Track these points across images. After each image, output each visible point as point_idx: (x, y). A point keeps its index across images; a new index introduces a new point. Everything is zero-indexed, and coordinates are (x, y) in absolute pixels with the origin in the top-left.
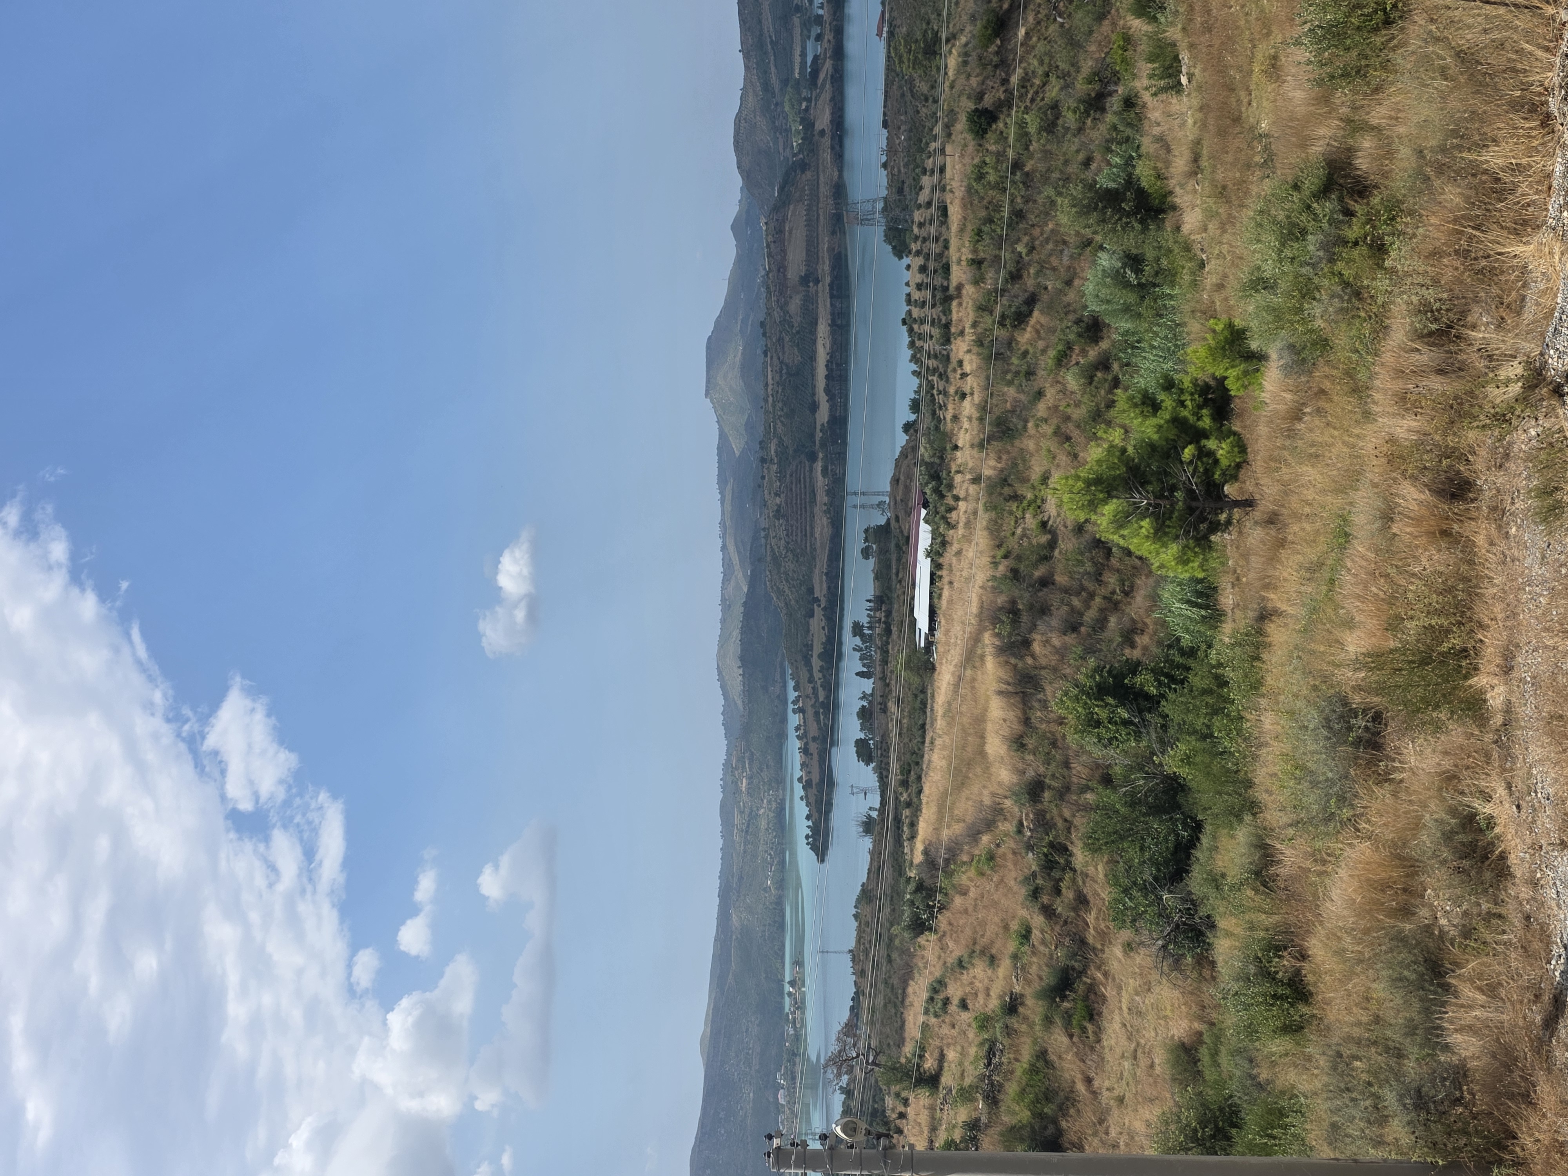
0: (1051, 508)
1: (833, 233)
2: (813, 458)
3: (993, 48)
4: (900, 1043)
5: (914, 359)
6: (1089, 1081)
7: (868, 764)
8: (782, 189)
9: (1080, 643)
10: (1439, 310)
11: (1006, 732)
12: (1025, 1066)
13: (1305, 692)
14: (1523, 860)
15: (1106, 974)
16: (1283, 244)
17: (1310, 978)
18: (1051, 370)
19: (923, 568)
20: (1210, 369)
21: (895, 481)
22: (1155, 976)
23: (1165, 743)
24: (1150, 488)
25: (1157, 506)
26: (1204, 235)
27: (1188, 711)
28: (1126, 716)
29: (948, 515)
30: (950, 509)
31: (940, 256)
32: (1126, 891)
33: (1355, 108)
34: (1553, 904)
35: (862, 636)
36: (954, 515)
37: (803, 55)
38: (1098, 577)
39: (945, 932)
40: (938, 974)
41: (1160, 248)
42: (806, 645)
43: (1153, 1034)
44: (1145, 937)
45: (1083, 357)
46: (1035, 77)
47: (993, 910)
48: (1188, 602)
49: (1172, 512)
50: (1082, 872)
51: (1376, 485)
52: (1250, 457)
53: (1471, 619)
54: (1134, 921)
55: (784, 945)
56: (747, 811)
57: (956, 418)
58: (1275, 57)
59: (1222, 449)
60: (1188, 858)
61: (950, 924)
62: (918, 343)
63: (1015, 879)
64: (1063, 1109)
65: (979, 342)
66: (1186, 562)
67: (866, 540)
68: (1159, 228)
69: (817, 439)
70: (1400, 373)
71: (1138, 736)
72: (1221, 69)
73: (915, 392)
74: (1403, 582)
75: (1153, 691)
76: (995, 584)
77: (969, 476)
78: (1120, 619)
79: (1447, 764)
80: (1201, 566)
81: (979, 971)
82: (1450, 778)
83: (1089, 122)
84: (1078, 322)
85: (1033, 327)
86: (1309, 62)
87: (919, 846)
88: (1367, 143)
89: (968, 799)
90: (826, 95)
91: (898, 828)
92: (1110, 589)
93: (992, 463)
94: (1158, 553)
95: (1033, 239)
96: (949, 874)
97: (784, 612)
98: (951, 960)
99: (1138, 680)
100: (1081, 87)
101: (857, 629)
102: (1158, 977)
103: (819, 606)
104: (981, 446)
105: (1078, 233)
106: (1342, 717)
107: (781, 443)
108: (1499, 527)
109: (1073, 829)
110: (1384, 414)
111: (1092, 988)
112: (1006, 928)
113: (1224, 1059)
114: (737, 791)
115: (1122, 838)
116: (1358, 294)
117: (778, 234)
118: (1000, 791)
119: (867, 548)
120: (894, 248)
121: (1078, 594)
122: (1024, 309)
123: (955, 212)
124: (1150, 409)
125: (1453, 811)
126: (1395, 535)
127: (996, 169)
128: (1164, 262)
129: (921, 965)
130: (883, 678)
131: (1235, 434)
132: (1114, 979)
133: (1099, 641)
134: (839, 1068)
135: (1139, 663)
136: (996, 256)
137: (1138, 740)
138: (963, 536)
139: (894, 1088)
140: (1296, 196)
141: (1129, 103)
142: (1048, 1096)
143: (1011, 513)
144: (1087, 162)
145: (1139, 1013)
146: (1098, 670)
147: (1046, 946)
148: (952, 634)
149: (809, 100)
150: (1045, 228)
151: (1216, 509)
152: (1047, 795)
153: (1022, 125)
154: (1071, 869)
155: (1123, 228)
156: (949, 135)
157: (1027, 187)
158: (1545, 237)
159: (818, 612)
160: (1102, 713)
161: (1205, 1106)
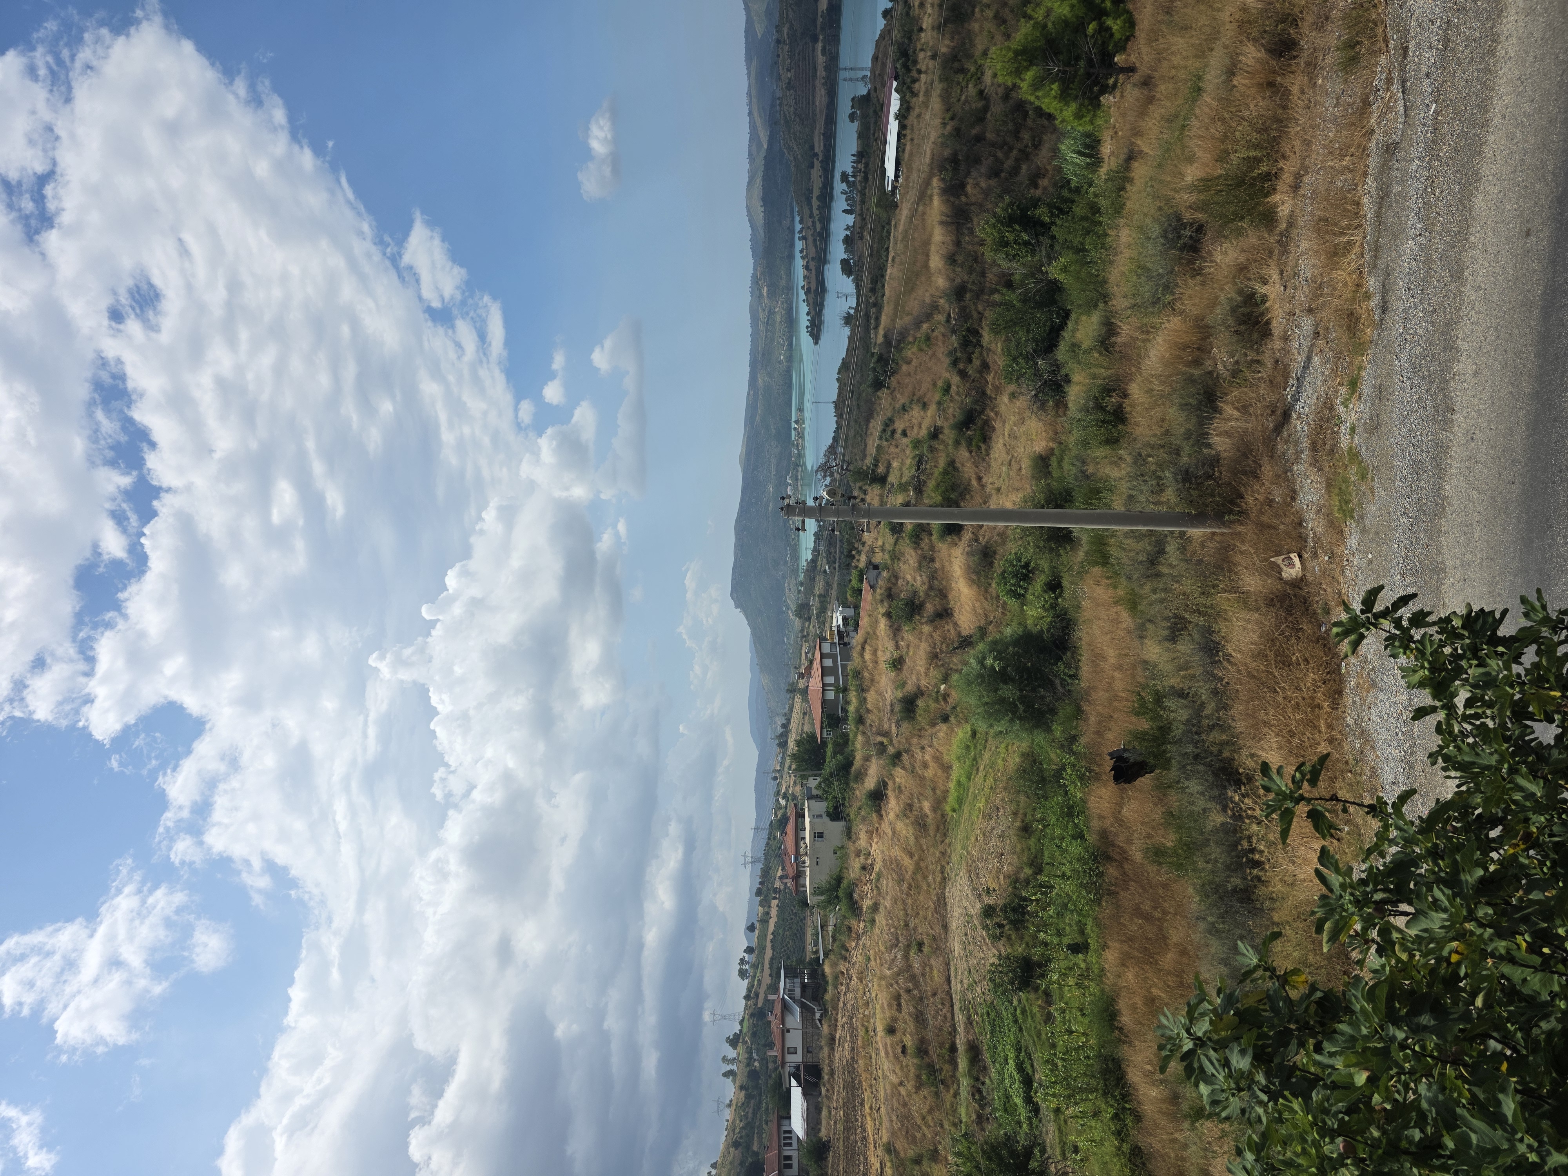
0: (987, 78)
2: (815, 39)
4: (864, 456)
6: (979, 479)
7: (849, 277)
9: (999, 185)
11: (943, 251)
12: (941, 470)
13: (1153, 211)
14: (1281, 323)
15: (997, 414)
17: (1128, 409)
19: (893, 127)
21: (875, 58)
22: (1028, 413)
23: (1050, 258)
24: (1061, 57)
25: (1065, 72)
27: (1070, 233)
28: (1027, 238)
29: (913, 86)
30: (915, 81)
32: (1015, 359)
34: (1295, 351)
35: (848, 182)
36: (917, 85)
38: (1016, 134)
39: (895, 388)
40: (889, 415)
42: (808, 189)
43: (1023, 450)
44: (1024, 389)
47: (927, 374)
48: (1080, 153)
49: (1075, 77)
50: (987, 348)
51: (1227, 47)
52: (1138, 29)
53: (1277, 152)
54: (1018, 379)
55: (791, 398)
56: (767, 309)
59: (1115, 25)
60: (1058, 337)
61: (899, 383)
63: (943, 353)
64: (963, 491)
66: (1080, 118)
67: (853, 107)
69: (819, 23)
71: (1033, 252)
74: (1234, 124)
75: (1047, 219)
76: (944, 140)
77: (929, 54)
78: (1029, 167)
79: (1242, 259)
80: (1091, 122)
81: (916, 412)
82: (1242, 269)
87: (881, 332)
89: (915, 299)
91: (868, 321)
92: (1024, 143)
93: (947, 42)
94: (1061, 111)
96: (900, 350)
97: (793, 163)
98: (898, 405)
99: (1037, 212)
101: (844, 177)
102: (1030, 414)
103: (818, 159)
104: (939, 28)
106: (1175, 229)
107: (791, 26)
109: (983, 319)
111: (987, 422)
112: (935, 385)
113: (1066, 465)
114: (761, 296)
115: (1015, 324)
118: (937, 294)
119: (853, 114)
121: (1001, 148)
125: (1240, 292)
126: (1234, 86)
129: (878, 409)
130: (861, 215)
131: (1127, 13)
132: (1001, 417)
133: (1013, 183)
134: (825, 472)
135: (1039, 199)
137: (1033, 256)
138: (923, 102)
139: (858, 485)
142: (954, 487)
143: (958, 83)
145: (1016, 438)
146: (1011, 205)
147: (960, 396)
148: (911, 180)
151: (1107, 74)
152: (968, 295)
154: (980, 346)
159: (817, 164)
160: (1010, 237)
161: (1051, 491)
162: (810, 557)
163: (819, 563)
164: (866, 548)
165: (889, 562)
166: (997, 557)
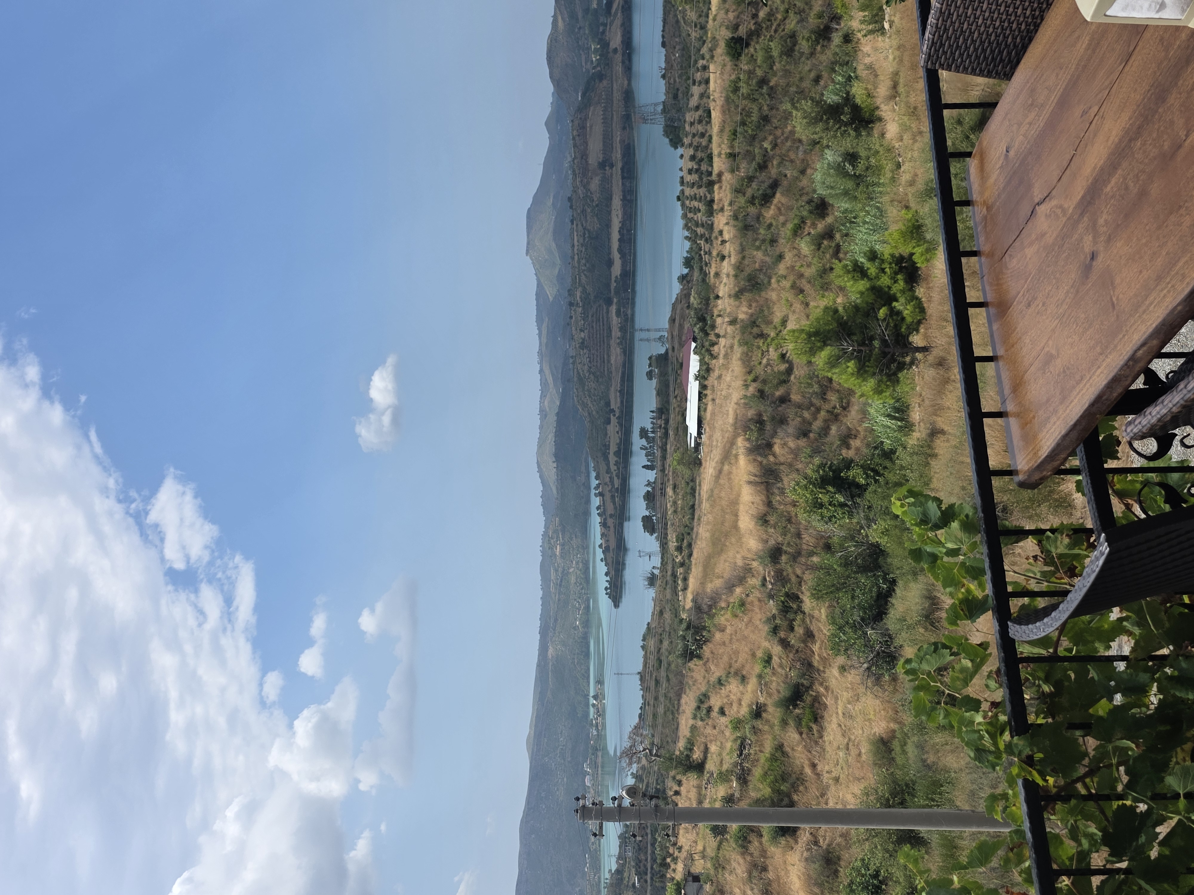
1: (624, 128)
2: (609, 302)
4: (676, 740)
5: (686, 227)
6: (814, 766)
7: (652, 535)
8: (584, 95)
9: (809, 445)
11: (753, 511)
12: (767, 755)
15: (827, 688)
18: (789, 239)
19: (693, 388)
20: (903, 247)
21: (672, 320)
22: (862, 689)
23: (870, 521)
24: (855, 338)
25: (860, 351)
26: (900, 143)
27: (884, 498)
28: (842, 500)
29: (711, 349)
30: (713, 344)
31: (707, 147)
32: (841, 628)
35: (647, 438)
36: (716, 348)
38: (823, 395)
39: (708, 659)
40: (703, 689)
41: (870, 149)
42: (605, 445)
43: (860, 732)
44: (854, 661)
45: (814, 229)
46: (778, 12)
47: (744, 643)
48: (888, 416)
49: (870, 356)
50: (810, 614)
52: (928, 315)
54: (846, 650)
55: (589, 669)
56: (560, 569)
57: (717, 275)
59: (907, 309)
60: (886, 604)
61: (712, 653)
62: (690, 215)
63: (760, 620)
64: (794, 787)
65: (735, 217)
66: (880, 392)
67: (650, 365)
68: (869, 135)
69: (613, 288)
71: (851, 515)
73: (688, 252)
75: (862, 481)
76: (746, 401)
77: (727, 319)
78: (839, 427)
80: (893, 394)
81: (733, 687)
83: (819, 48)
84: (810, 202)
85: (776, 205)
87: (690, 595)
89: (725, 561)
90: (618, 22)
91: (675, 582)
92: (832, 405)
93: (745, 309)
94: (860, 386)
95: (776, 138)
96: (712, 617)
97: (588, 420)
98: (713, 679)
99: (851, 473)
100: (813, 21)
101: (643, 433)
102: (864, 690)
103: (614, 415)
104: (736, 296)
105: (808, 137)
107: (584, 290)
109: (803, 583)
111: (816, 699)
112: (754, 655)
113: (909, 751)
114: (553, 555)
115: (838, 590)
117: (582, 129)
118: (749, 556)
119: (651, 372)
120: (671, 140)
121: (808, 409)
122: (769, 191)
123: (716, 115)
124: (859, 274)
127: (748, 84)
128: (873, 161)
129: (691, 683)
130: (663, 470)
131: (917, 299)
132: (832, 692)
133: (823, 444)
134: (631, 759)
135: (852, 461)
136: (747, 151)
137: (850, 518)
138: (723, 365)
139: (672, 773)
141: (847, 38)
142: (784, 777)
143: (759, 347)
144: (817, 80)
145: (851, 717)
146: (822, 466)
147: (783, 669)
148: (714, 438)
149: (605, 25)
150: (786, 130)
151: (903, 353)
152: (784, 558)
153: (767, 50)
154: (801, 612)
155: (842, 135)
156: (712, 56)
157: (772, 98)
159: (614, 420)
160: (824, 498)
161: (895, 782)
162: (614, 867)
163: (626, 875)
164: (683, 854)
165: (712, 872)
166: (842, 863)
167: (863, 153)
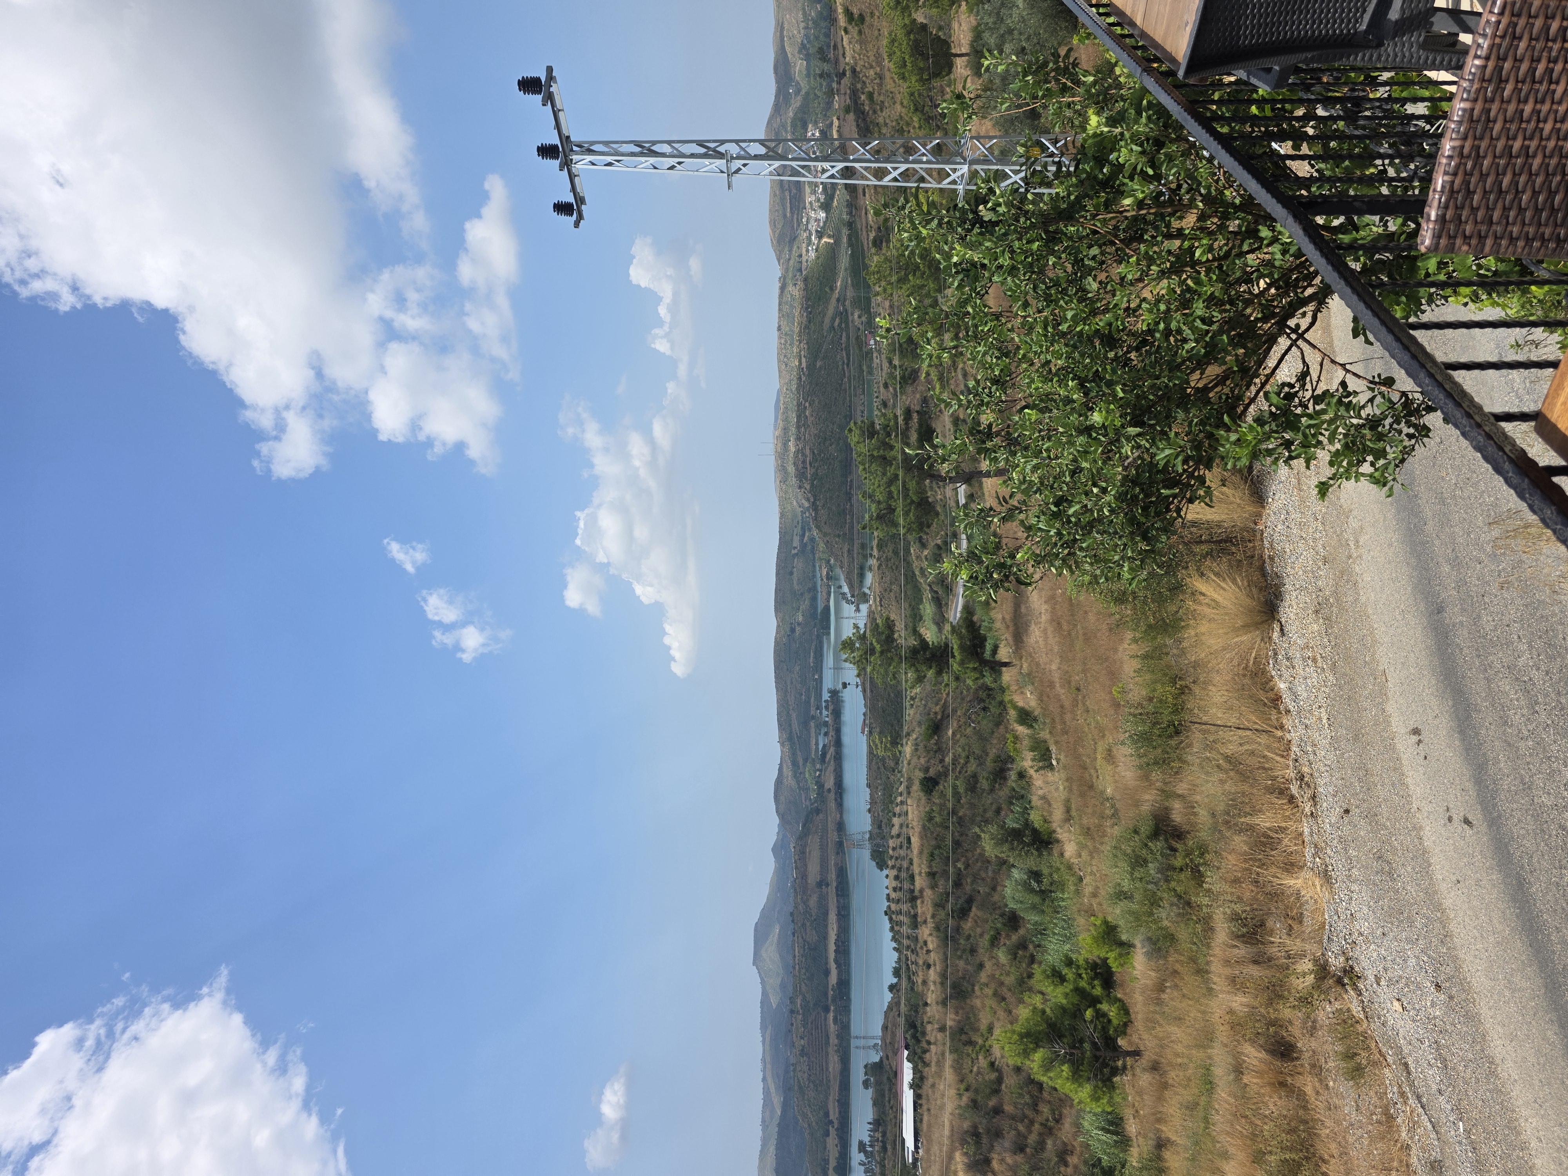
0: (997, 1052)
1: (838, 853)
2: (827, 1010)
3: (933, 741)
5: (894, 939)
8: (804, 826)
9: (1026, 1162)
10: (1246, 919)
16: (1133, 869)
18: (987, 949)
19: (908, 1098)
20: (1096, 953)
21: (885, 1028)
24: (1065, 1040)
25: (1072, 1054)
26: (1079, 859)
29: (924, 1056)
30: (925, 1051)
31: (908, 869)
33: (1166, 783)
35: (865, 1152)
36: (927, 1056)
37: (817, 744)
38: (1035, 1106)
41: (1051, 867)
42: (824, 1160)
45: (1008, 940)
46: (960, 758)
48: (1103, 1129)
49: (1083, 1059)
51: (1226, 1046)
52: (1133, 1016)
53: (1314, 1155)
57: (925, 982)
58: (1110, 750)
59: (1112, 1011)
62: (897, 928)
65: (937, 928)
66: (1098, 1099)
67: (866, 1074)
68: (1050, 854)
69: (830, 996)
70: (1227, 963)
72: (1077, 757)
73: (896, 962)
74: (1259, 1123)
76: (961, 1112)
77: (936, 1026)
78: (1054, 1142)
80: (1108, 1102)
83: (997, 786)
84: (1002, 915)
85: (972, 918)
86: (1132, 755)
88: (1177, 805)
90: (831, 768)
92: (1045, 1117)
93: (953, 1016)
94: (1076, 1092)
95: (968, 860)
97: (808, 1131)
100: (989, 764)
101: (862, 1147)
103: (833, 1127)
104: (944, 1003)
105: (996, 856)
107: (804, 999)
108: (1321, 1081)
110: (1222, 992)
116: (1189, 904)
117: (802, 854)
119: (867, 1081)
120: (877, 864)
121: (1022, 1121)
122: (966, 906)
123: (915, 840)
124: (1058, 980)
126: (1246, 1084)
127: (940, 815)
128: (1056, 876)
131: (1120, 1000)
133: (1041, 1160)
136: (944, 870)
138: (936, 1073)
140: (1137, 838)
141: (1021, 775)
143: (968, 1055)
144: (998, 811)
148: (932, 1153)
149: (821, 771)
150: (975, 853)
151: (1114, 1057)
153: (955, 787)
155: (1026, 854)
156: (909, 793)
157: (961, 826)
158: (1306, 874)
159: (832, 1132)
167: (1045, 871)
